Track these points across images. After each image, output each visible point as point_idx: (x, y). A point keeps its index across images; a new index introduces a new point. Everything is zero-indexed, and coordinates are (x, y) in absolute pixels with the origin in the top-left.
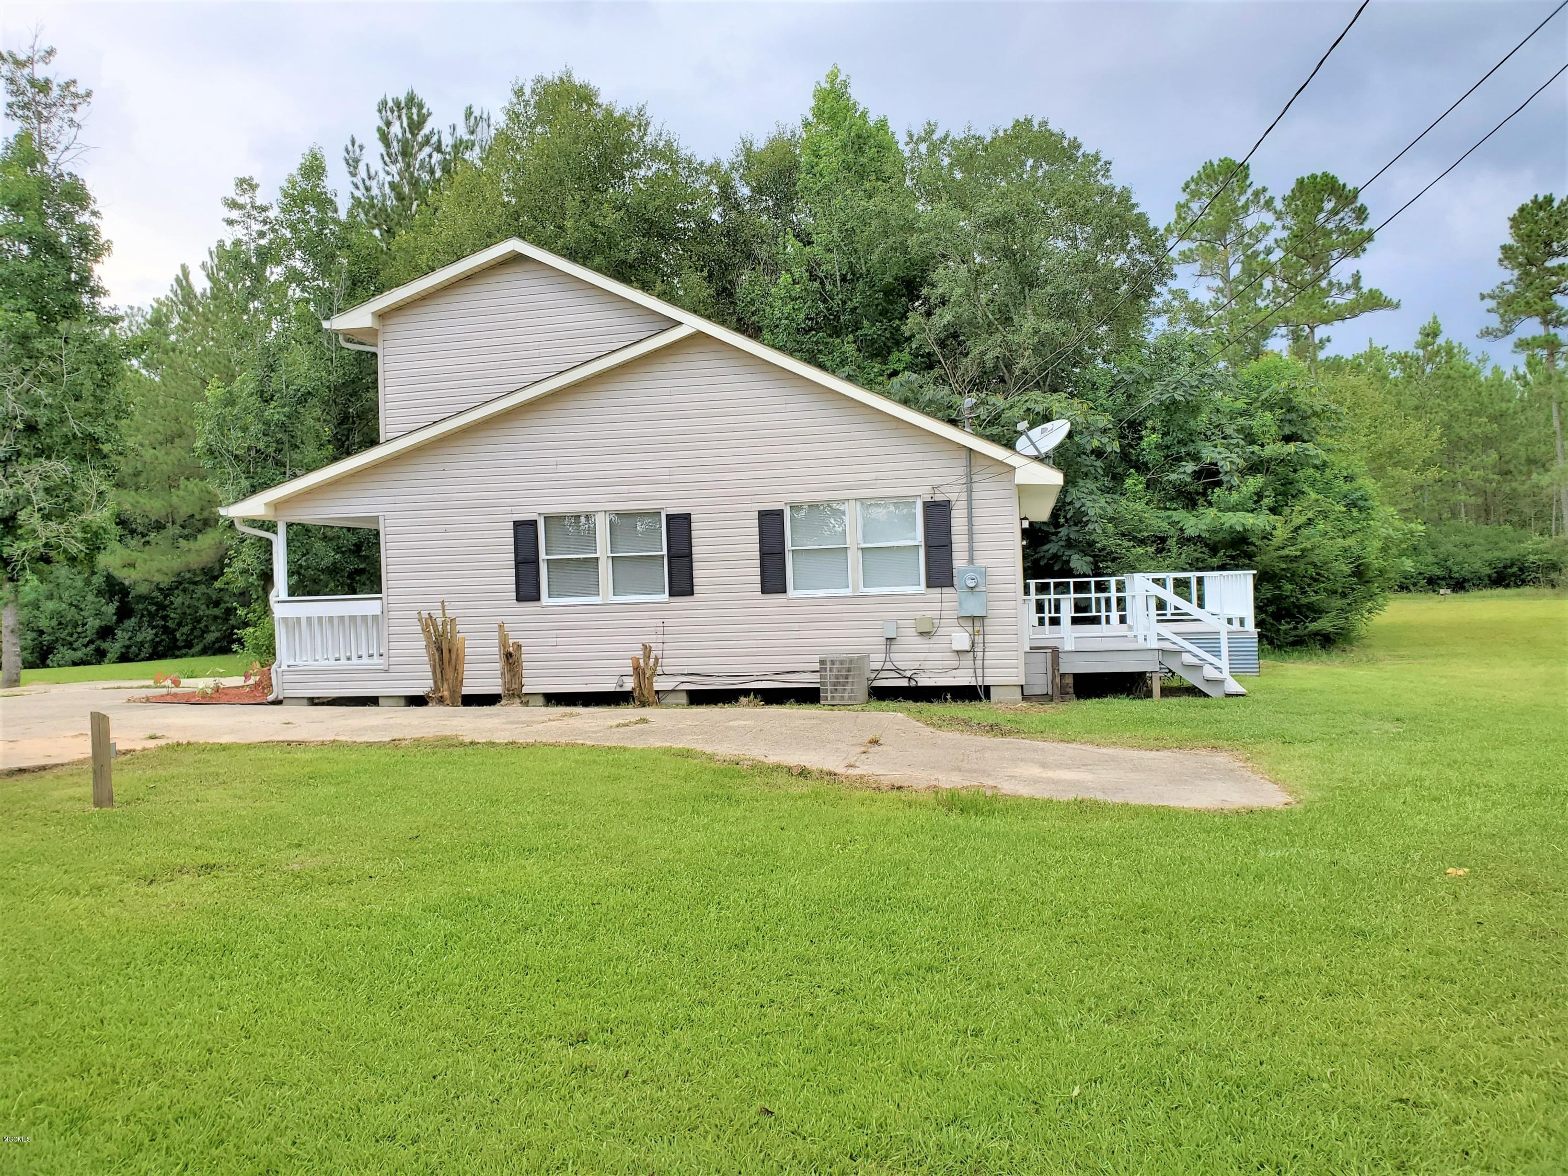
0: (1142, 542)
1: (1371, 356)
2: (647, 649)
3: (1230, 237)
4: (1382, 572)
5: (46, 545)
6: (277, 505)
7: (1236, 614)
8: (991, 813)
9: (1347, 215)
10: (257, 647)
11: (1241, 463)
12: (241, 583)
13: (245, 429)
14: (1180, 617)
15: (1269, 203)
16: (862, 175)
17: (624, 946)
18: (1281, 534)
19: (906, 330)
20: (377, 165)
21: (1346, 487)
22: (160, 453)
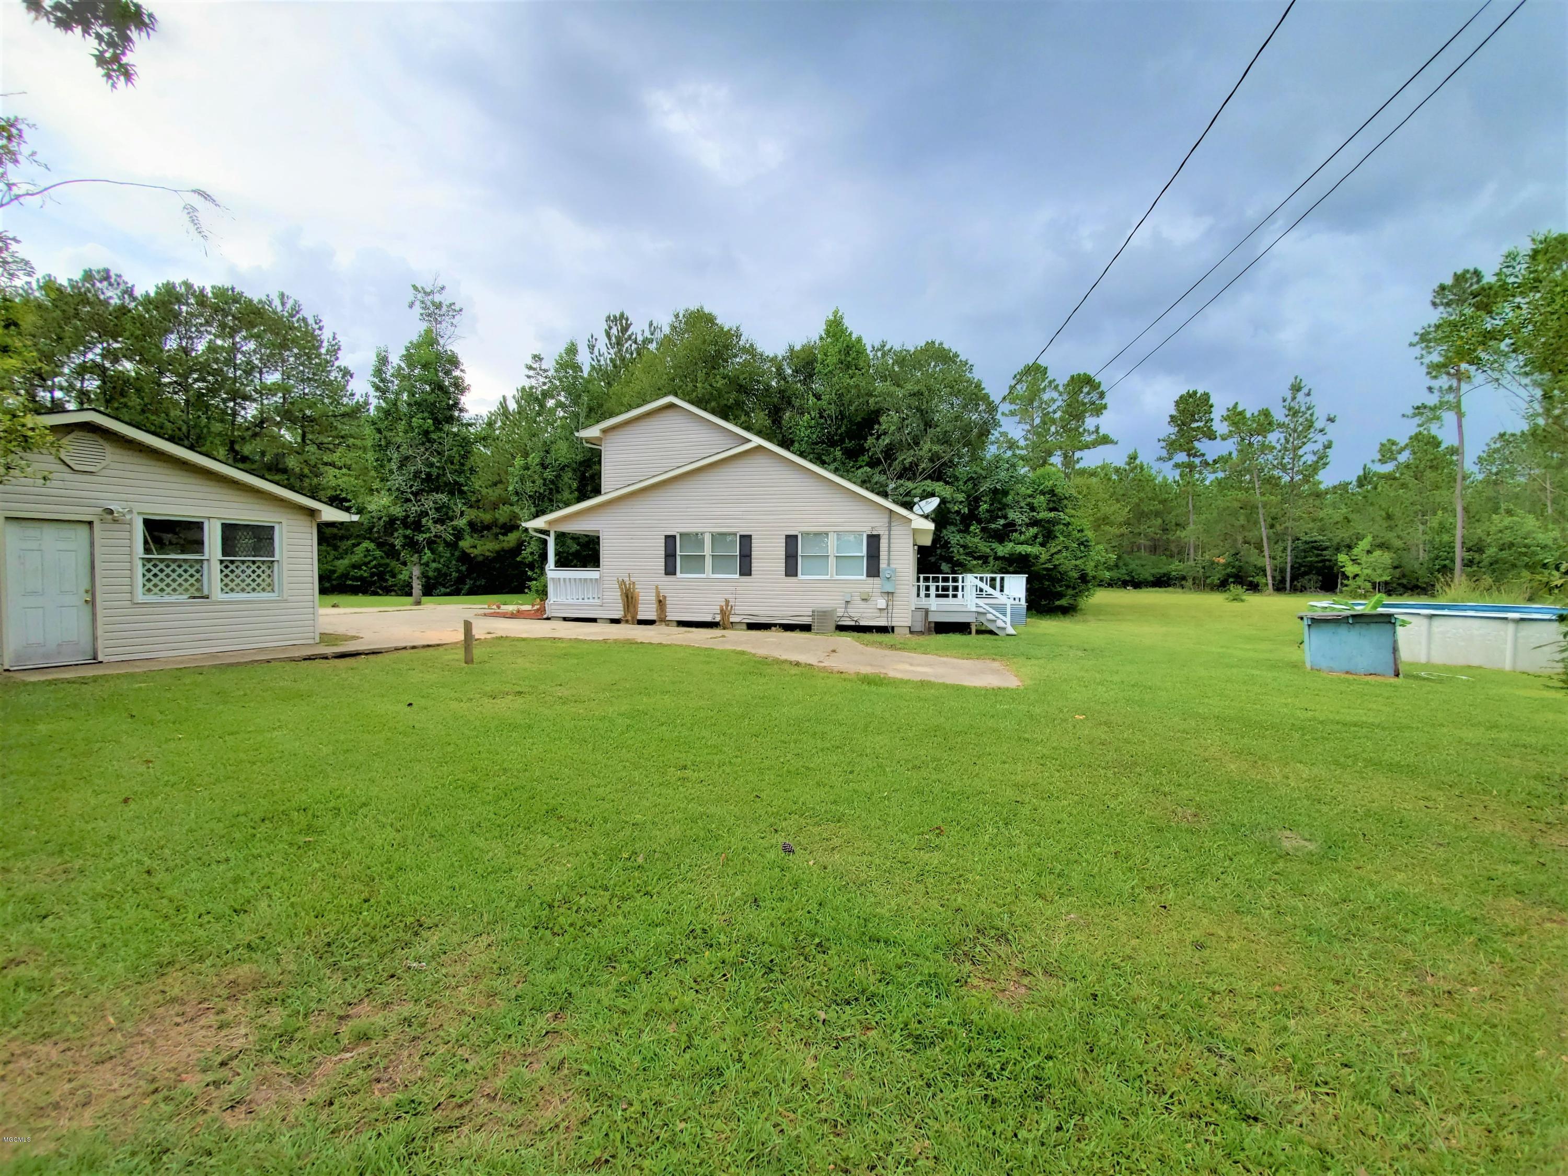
0: (975, 558)
1: (1103, 468)
2: (727, 602)
3: (1036, 404)
4: (1094, 578)
5: (436, 536)
6: (550, 523)
7: (1017, 596)
8: (881, 685)
9: (1095, 396)
10: (537, 591)
11: (1027, 520)
12: (530, 559)
13: (533, 482)
14: (989, 596)
15: (1056, 387)
16: (848, 367)
17: (705, 733)
18: (1044, 557)
19: (866, 446)
20: (604, 350)
21: (1079, 535)
22: (490, 491)
